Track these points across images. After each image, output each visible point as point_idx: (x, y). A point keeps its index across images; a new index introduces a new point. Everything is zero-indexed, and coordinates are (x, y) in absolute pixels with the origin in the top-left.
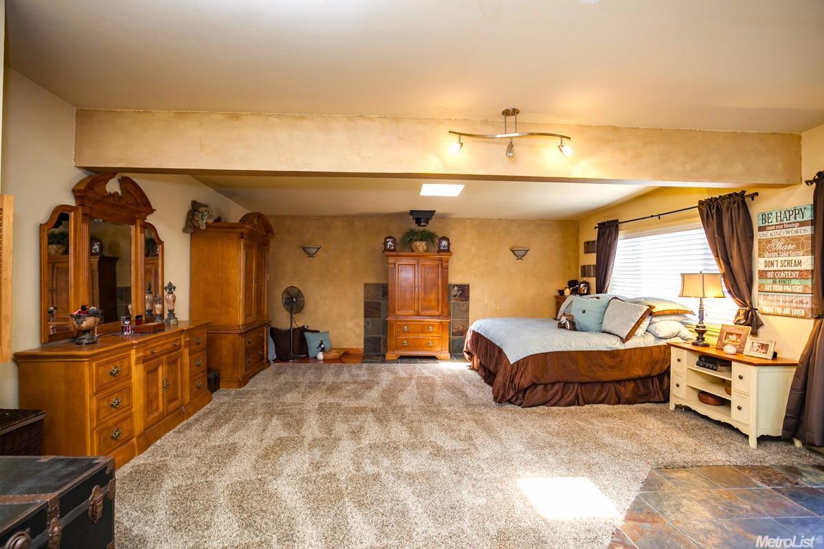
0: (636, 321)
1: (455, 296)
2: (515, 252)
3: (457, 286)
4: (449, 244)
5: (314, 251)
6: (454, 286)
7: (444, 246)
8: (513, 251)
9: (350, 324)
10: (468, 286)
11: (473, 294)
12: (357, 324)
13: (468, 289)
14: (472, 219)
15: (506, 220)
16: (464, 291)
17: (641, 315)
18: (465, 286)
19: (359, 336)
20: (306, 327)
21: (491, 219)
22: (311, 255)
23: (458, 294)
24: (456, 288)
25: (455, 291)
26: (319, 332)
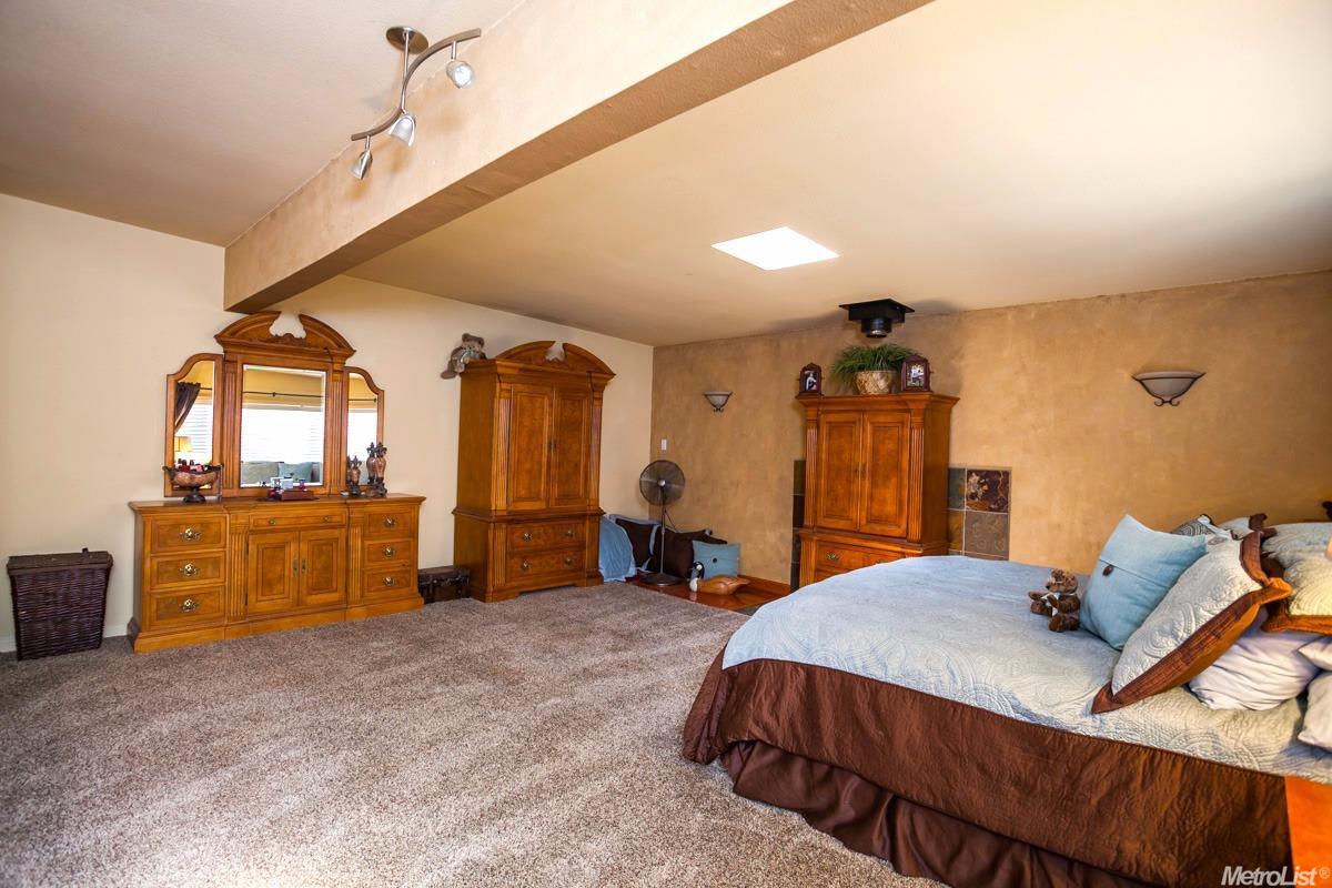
0: (1184, 635)
1: (973, 496)
2: (1148, 383)
3: (978, 472)
4: (927, 373)
5: (720, 400)
6: (970, 473)
7: (915, 379)
8: (1140, 381)
9: (772, 537)
10: (1007, 474)
11: (1021, 496)
12: (781, 537)
13: (1006, 483)
14: (1020, 308)
15: (1123, 296)
16: (995, 486)
17: (1206, 616)
18: (997, 473)
19: (783, 560)
20: (707, 533)
21: (1074, 301)
22: (718, 408)
23: (980, 492)
24: (975, 478)
25: (971, 485)
26: (725, 542)
